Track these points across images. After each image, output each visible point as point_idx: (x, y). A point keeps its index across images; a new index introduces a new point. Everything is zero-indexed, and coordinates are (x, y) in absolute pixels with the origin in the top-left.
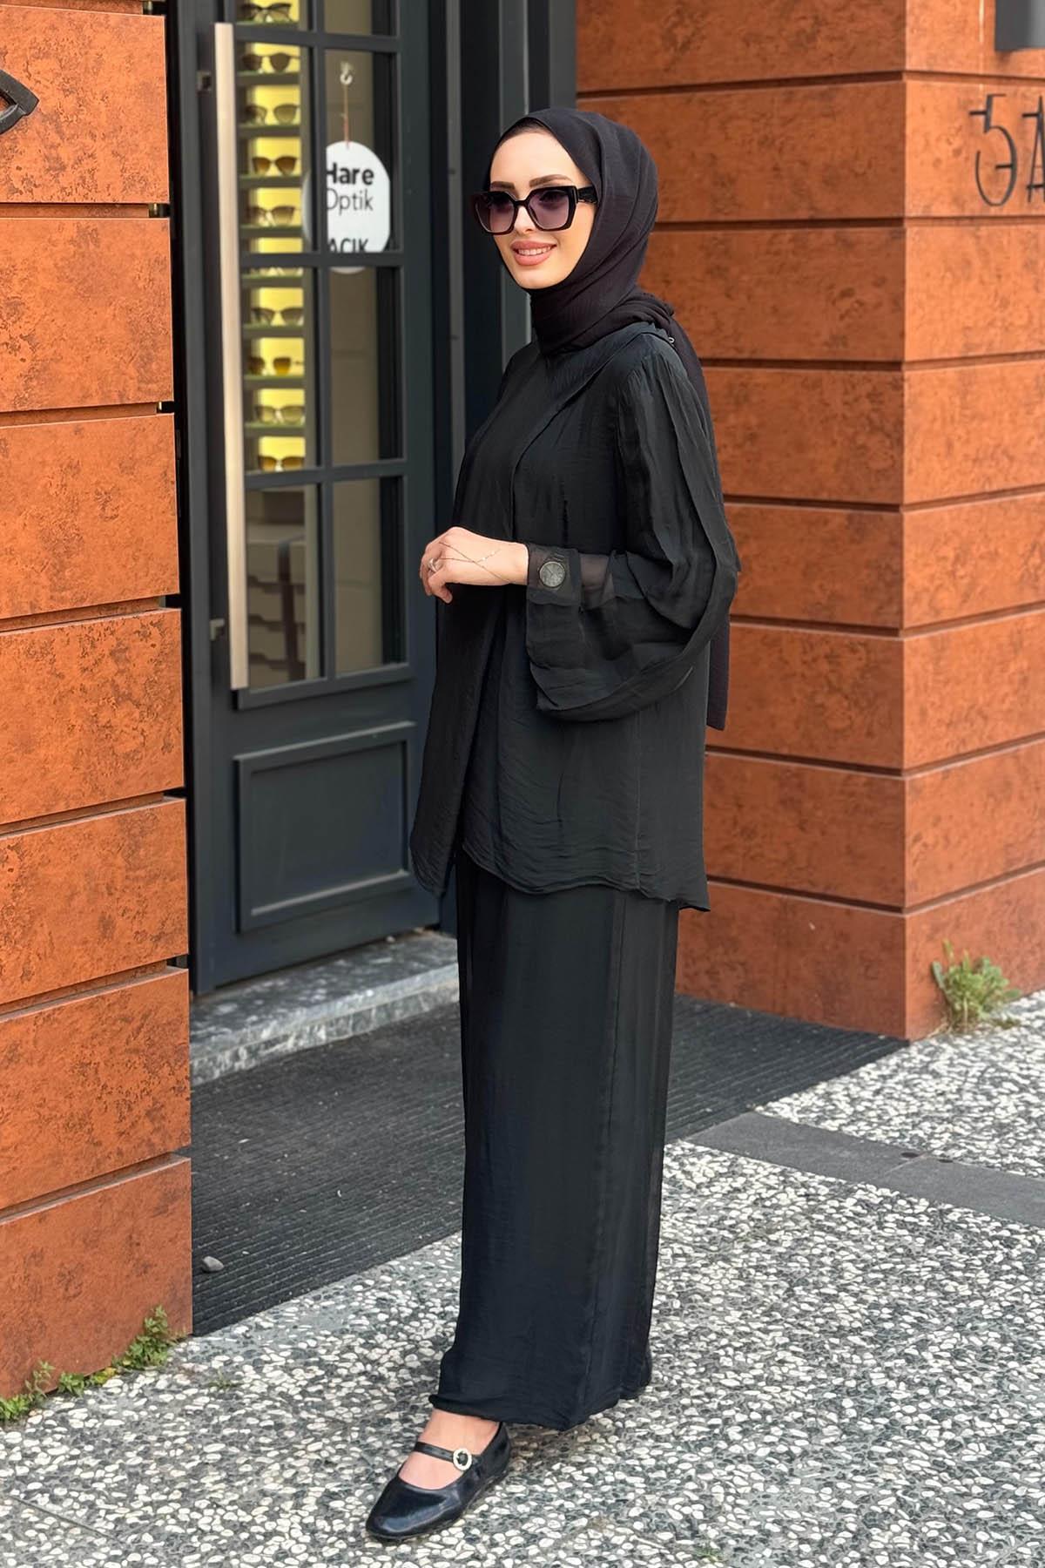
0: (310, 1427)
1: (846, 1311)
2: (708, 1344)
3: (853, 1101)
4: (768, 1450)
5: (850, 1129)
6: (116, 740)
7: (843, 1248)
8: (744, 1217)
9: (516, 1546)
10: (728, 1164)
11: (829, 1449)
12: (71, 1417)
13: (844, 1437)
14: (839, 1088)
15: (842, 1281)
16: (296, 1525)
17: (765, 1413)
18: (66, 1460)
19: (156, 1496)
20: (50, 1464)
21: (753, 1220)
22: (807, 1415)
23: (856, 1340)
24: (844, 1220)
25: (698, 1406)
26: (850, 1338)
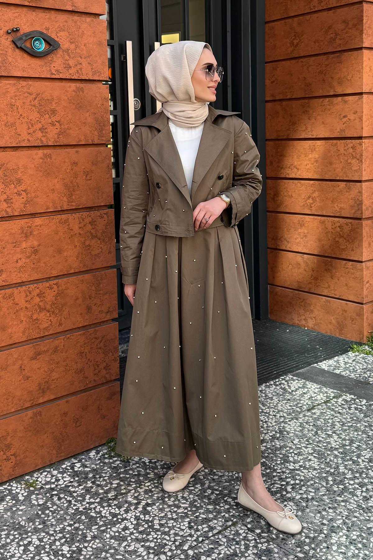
0: (148, 476)
1: (334, 441)
2: (286, 451)
3: (346, 363)
4: (300, 496)
5: (343, 373)
6: (92, 250)
7: (336, 417)
8: (305, 403)
9: (205, 532)
10: (302, 384)
11: (321, 497)
12: (75, 466)
13: (327, 492)
14: (341, 359)
15: (334, 429)
16: (133, 516)
17: (301, 480)
18: (68, 483)
19: (92, 500)
20: (63, 484)
21: (308, 404)
22: (315, 483)
23: (336, 452)
24: (338, 406)
25: (279, 476)
26: (334, 452)
